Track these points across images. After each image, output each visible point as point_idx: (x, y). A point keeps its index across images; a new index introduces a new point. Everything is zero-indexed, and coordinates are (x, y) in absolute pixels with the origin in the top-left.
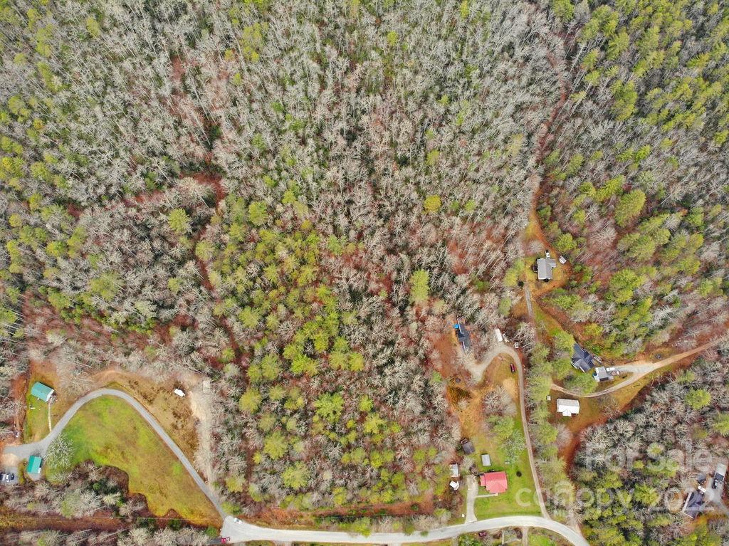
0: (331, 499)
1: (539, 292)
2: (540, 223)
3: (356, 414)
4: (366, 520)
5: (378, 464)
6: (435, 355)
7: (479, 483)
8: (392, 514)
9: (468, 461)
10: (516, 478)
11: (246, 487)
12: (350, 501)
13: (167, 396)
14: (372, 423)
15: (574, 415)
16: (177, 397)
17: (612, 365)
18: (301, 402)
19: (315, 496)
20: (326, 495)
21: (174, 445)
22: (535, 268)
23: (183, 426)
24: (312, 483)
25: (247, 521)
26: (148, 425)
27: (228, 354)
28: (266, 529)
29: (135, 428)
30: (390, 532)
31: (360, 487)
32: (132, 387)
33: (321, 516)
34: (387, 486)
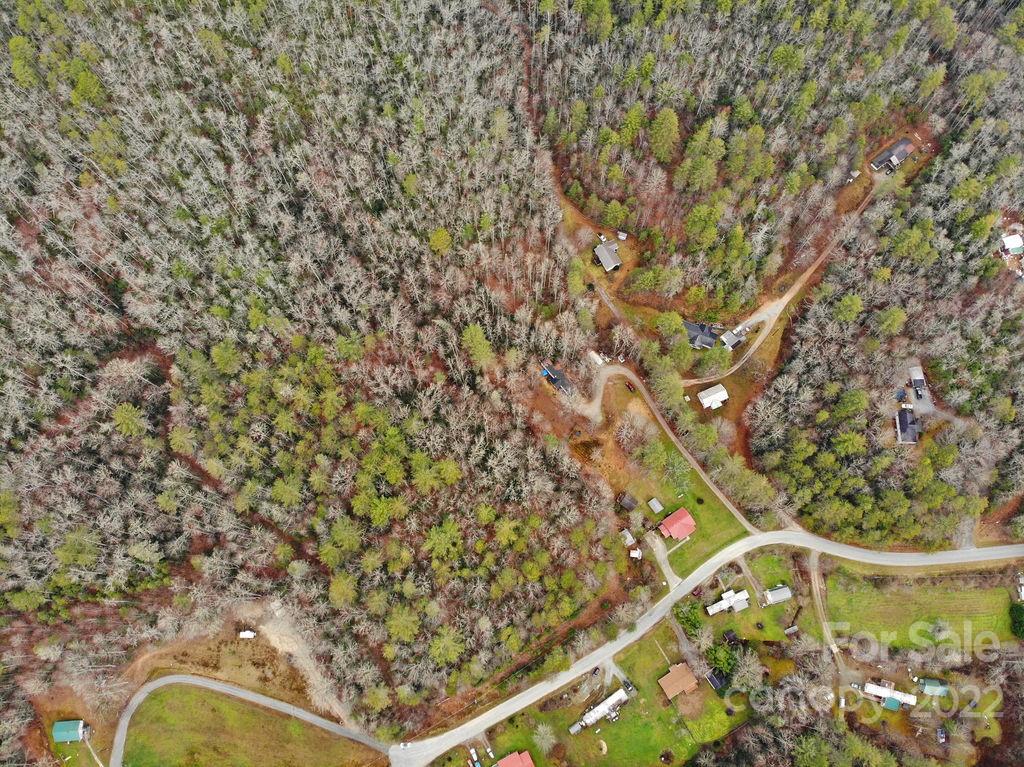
0: (501, 652)
1: (615, 287)
2: (576, 206)
3: (480, 531)
4: (558, 650)
5: (536, 574)
6: (537, 418)
7: (662, 535)
8: (584, 628)
9: (636, 517)
10: (699, 507)
11: (392, 696)
12: (527, 641)
13: (233, 648)
14: (505, 530)
15: (724, 402)
16: (247, 641)
17: (737, 324)
18: (406, 555)
19: (484, 656)
20: (496, 649)
21: (276, 701)
22: (596, 261)
23: (274, 673)
24: (471, 642)
25: (417, 739)
26: (229, 696)
27: (283, 551)
28: (446, 734)
29: (213, 710)
30: (593, 650)
31: (529, 616)
32: (182, 662)
33: (502, 680)
34: (560, 595)
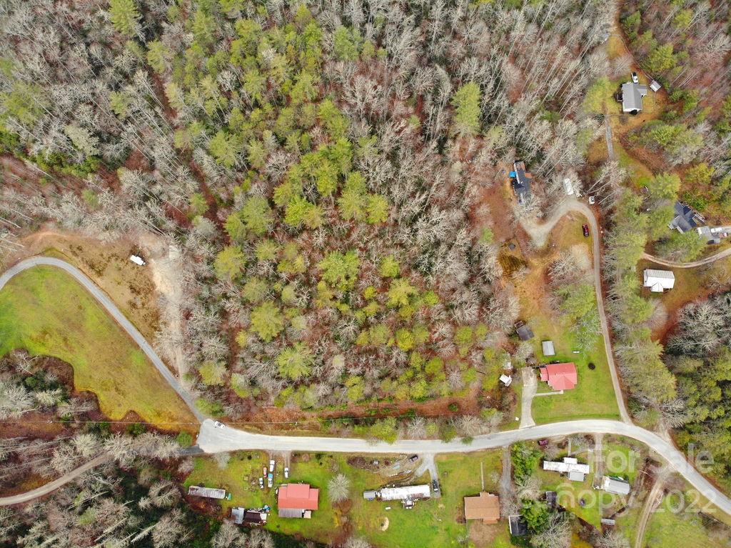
0: (340, 394)
1: (623, 130)
2: (625, 37)
3: (377, 280)
4: (391, 421)
5: (407, 345)
6: (483, 210)
7: (539, 377)
8: (425, 416)
9: (526, 348)
10: (589, 371)
11: (227, 378)
12: (368, 397)
13: (121, 265)
14: (400, 291)
15: (666, 290)
16: (135, 266)
17: (718, 224)
18: (300, 263)
19: (322, 389)
20: (337, 389)
21: (134, 329)
22: (618, 97)
23: (143, 304)
24: (318, 371)
25: (232, 426)
26: (98, 303)
27: (198, 202)
28: (258, 435)
29: (80, 307)
30: (422, 438)
31: (381, 378)
32: (74, 253)
33: (329, 417)
34: (419, 376)
